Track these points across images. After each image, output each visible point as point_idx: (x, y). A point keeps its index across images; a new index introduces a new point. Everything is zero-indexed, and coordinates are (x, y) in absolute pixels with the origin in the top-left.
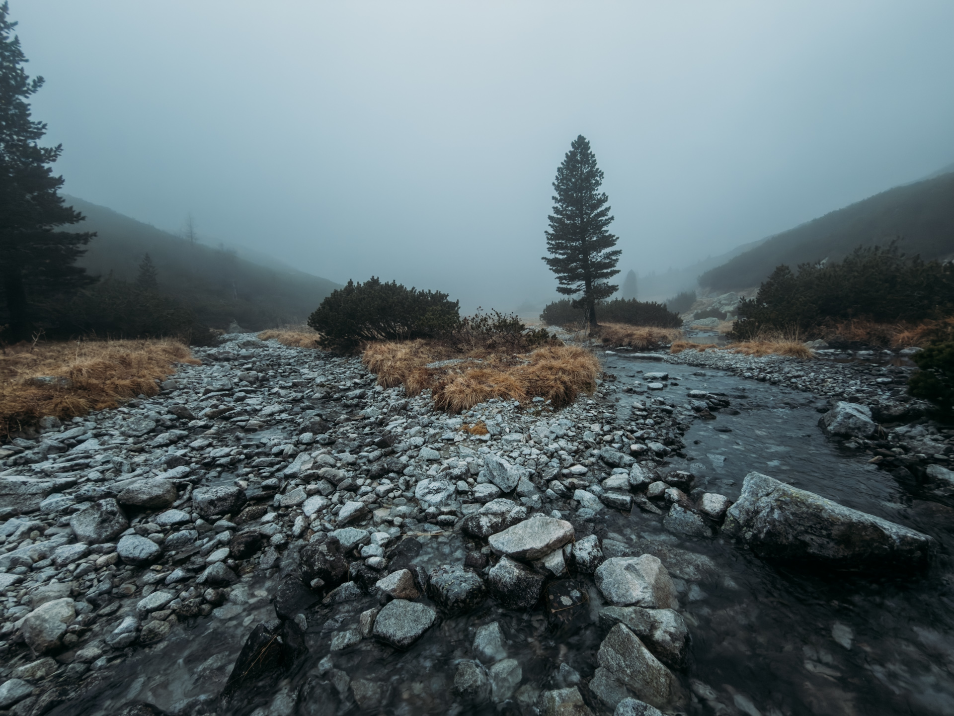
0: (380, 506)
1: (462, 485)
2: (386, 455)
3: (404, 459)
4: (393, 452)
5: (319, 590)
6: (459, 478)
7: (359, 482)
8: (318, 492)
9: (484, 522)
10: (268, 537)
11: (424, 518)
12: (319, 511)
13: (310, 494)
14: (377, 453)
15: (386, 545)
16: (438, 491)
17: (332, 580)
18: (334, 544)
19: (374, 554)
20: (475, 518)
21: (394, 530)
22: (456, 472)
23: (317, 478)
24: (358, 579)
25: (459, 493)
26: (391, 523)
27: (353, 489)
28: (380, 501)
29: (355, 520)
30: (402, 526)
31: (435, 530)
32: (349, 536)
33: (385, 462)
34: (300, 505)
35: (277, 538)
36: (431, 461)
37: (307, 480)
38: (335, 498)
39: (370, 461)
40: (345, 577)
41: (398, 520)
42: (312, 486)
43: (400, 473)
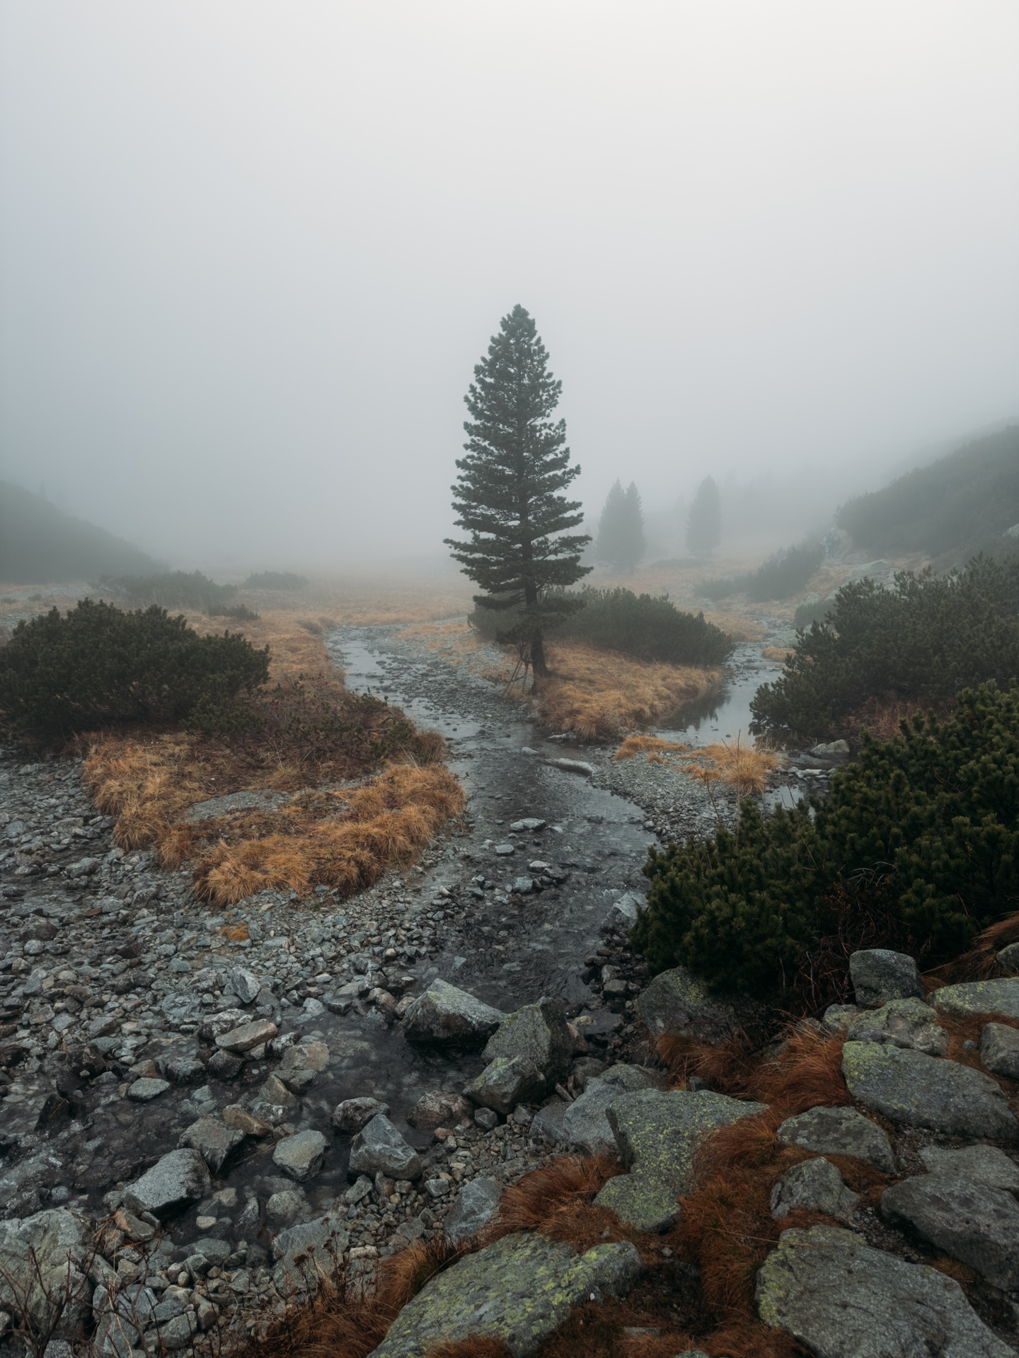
0: (128, 1020)
1: (208, 998)
2: (131, 967)
3: (151, 973)
4: (140, 963)
5: (86, 1078)
6: (206, 991)
7: (105, 998)
8: (65, 1010)
9: (215, 1028)
10: (27, 1050)
11: (169, 1028)
12: (69, 1027)
13: (58, 1012)
14: (121, 965)
15: (135, 1049)
16: (183, 1005)
17: (95, 1072)
18: (94, 1048)
19: (126, 1055)
20: (209, 1026)
21: (143, 1039)
22: (204, 985)
23: (62, 996)
24: (115, 1070)
25: (203, 1005)
26: (138, 1034)
27: (101, 1005)
28: (126, 1016)
29: (107, 1031)
30: (148, 1036)
31: (177, 1036)
32: (105, 1043)
33: (131, 975)
34: (49, 1022)
35: (37, 1050)
36: (180, 974)
37: (52, 999)
38: (84, 1015)
39: (114, 975)
40: (104, 1070)
41: (144, 1031)
42: (59, 1005)
43: (148, 987)
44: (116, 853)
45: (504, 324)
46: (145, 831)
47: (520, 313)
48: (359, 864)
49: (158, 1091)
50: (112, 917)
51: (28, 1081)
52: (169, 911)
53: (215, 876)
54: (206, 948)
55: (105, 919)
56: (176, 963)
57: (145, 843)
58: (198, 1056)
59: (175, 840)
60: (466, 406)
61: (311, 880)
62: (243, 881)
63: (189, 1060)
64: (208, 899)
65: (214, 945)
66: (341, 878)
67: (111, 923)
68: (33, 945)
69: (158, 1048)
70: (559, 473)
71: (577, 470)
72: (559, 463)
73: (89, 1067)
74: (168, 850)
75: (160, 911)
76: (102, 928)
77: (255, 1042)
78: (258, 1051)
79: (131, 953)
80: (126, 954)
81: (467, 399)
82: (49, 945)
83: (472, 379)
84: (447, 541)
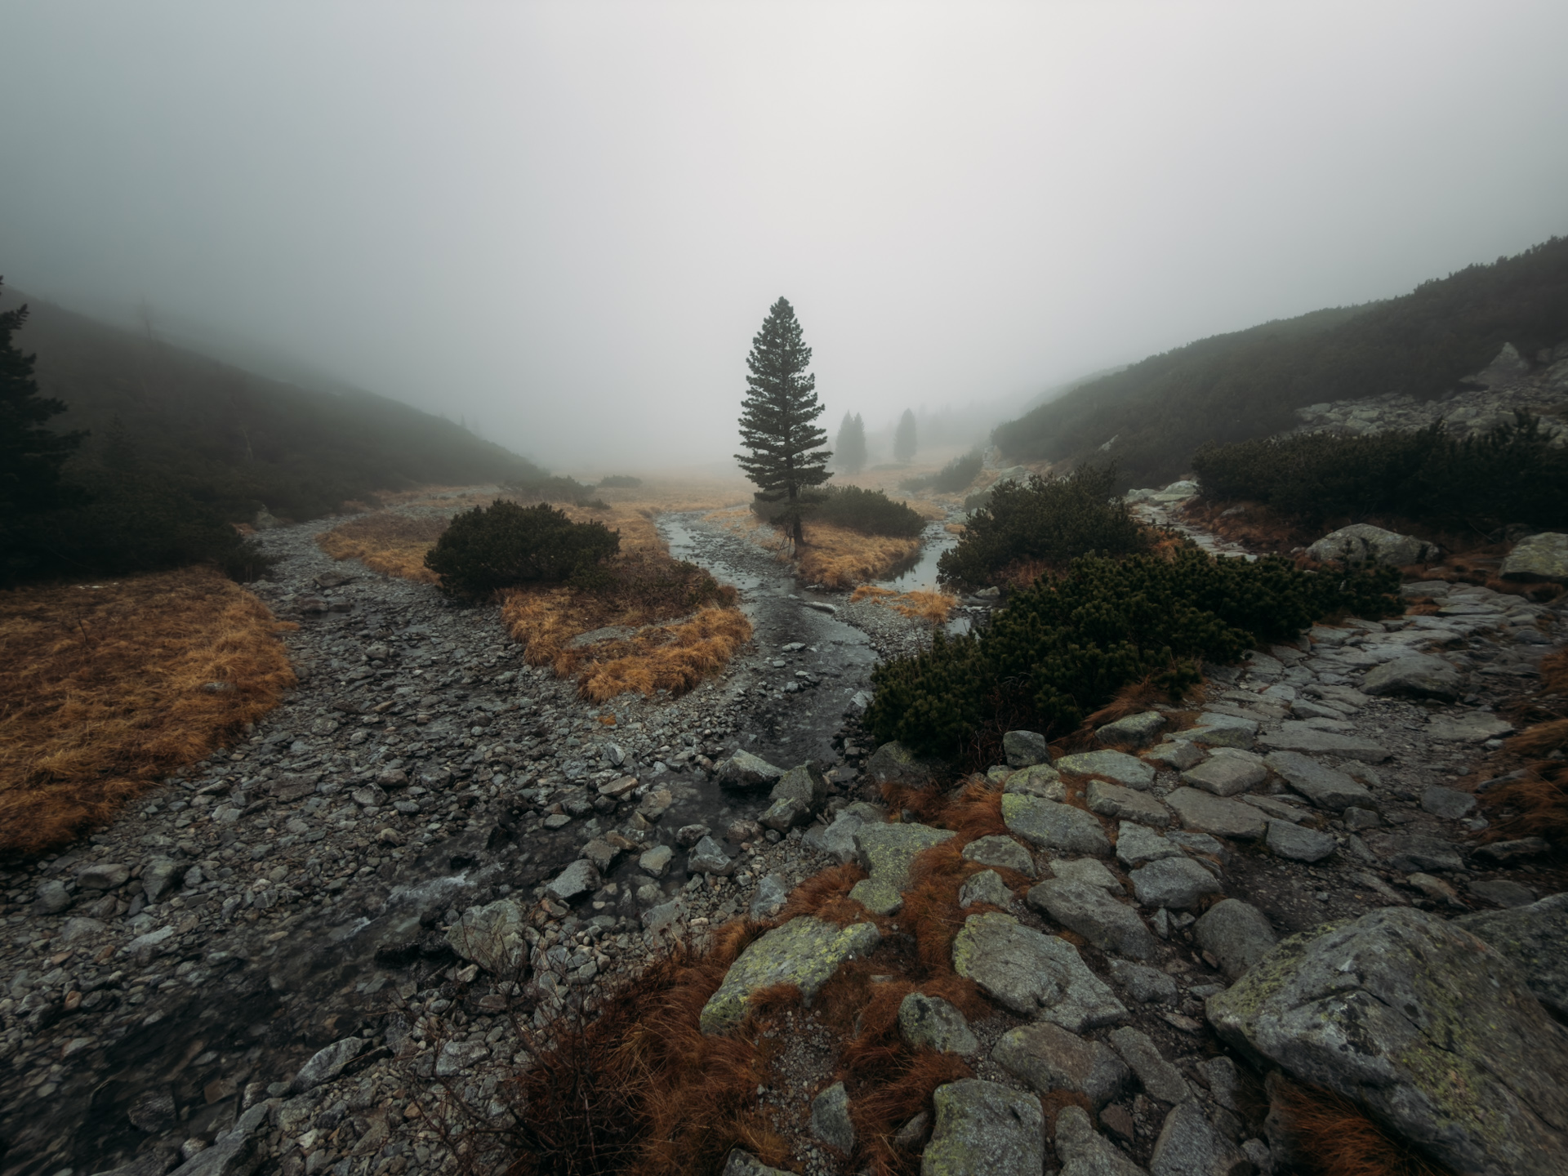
0: (541, 777)
1: (592, 762)
2: (541, 743)
3: (554, 747)
4: (547, 740)
5: (516, 815)
6: (590, 758)
7: (526, 763)
8: (500, 772)
9: (598, 782)
10: (477, 798)
11: (568, 782)
12: (504, 782)
13: (496, 773)
14: (535, 742)
15: (547, 796)
16: (576, 767)
17: (522, 811)
18: (521, 796)
19: (542, 800)
20: (594, 780)
21: (552, 789)
22: (589, 754)
23: (498, 763)
24: (535, 810)
25: (589, 767)
26: (548, 786)
27: (523, 768)
28: (540, 775)
29: (528, 785)
30: (555, 787)
31: (574, 787)
32: (527, 792)
33: (542, 748)
34: (490, 780)
35: (484, 798)
36: (573, 747)
37: (492, 765)
38: (513, 774)
39: (531, 749)
40: (528, 810)
41: (552, 784)
42: (496, 768)
43: (553, 756)
44: (527, 668)
45: (773, 310)
46: (545, 654)
47: (783, 303)
48: (685, 675)
49: (563, 823)
50: (527, 710)
51: (479, 817)
52: (563, 706)
53: (592, 683)
54: (589, 730)
55: (522, 712)
56: (571, 740)
57: (545, 662)
58: (588, 800)
59: (565, 660)
60: (747, 365)
61: (654, 686)
62: (610, 687)
63: (582, 803)
64: (588, 698)
65: (594, 728)
66: (673, 684)
67: (526, 714)
68: (477, 730)
69: (562, 795)
70: (811, 409)
71: (823, 408)
72: (811, 403)
73: (518, 808)
74: (560, 666)
75: (558, 707)
76: (521, 718)
77: (624, 791)
78: (626, 796)
79: (541, 734)
80: (538, 734)
81: (748, 360)
82: (487, 730)
83: (751, 347)
84: (736, 456)
